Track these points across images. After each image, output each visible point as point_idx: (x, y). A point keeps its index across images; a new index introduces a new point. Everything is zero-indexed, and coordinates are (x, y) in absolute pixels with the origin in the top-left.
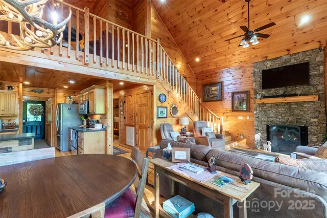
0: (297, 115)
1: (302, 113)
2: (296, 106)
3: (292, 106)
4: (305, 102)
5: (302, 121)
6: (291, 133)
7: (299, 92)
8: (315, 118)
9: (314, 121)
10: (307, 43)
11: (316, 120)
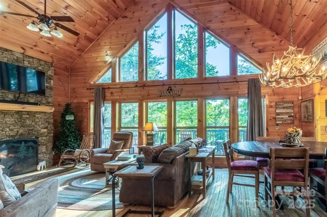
0: (29, 126)
1: (33, 124)
2: (28, 116)
3: (24, 116)
4: (37, 112)
5: (34, 132)
6: (28, 148)
7: (32, 101)
8: (45, 128)
9: (44, 132)
10: (43, 53)
11: (45, 130)
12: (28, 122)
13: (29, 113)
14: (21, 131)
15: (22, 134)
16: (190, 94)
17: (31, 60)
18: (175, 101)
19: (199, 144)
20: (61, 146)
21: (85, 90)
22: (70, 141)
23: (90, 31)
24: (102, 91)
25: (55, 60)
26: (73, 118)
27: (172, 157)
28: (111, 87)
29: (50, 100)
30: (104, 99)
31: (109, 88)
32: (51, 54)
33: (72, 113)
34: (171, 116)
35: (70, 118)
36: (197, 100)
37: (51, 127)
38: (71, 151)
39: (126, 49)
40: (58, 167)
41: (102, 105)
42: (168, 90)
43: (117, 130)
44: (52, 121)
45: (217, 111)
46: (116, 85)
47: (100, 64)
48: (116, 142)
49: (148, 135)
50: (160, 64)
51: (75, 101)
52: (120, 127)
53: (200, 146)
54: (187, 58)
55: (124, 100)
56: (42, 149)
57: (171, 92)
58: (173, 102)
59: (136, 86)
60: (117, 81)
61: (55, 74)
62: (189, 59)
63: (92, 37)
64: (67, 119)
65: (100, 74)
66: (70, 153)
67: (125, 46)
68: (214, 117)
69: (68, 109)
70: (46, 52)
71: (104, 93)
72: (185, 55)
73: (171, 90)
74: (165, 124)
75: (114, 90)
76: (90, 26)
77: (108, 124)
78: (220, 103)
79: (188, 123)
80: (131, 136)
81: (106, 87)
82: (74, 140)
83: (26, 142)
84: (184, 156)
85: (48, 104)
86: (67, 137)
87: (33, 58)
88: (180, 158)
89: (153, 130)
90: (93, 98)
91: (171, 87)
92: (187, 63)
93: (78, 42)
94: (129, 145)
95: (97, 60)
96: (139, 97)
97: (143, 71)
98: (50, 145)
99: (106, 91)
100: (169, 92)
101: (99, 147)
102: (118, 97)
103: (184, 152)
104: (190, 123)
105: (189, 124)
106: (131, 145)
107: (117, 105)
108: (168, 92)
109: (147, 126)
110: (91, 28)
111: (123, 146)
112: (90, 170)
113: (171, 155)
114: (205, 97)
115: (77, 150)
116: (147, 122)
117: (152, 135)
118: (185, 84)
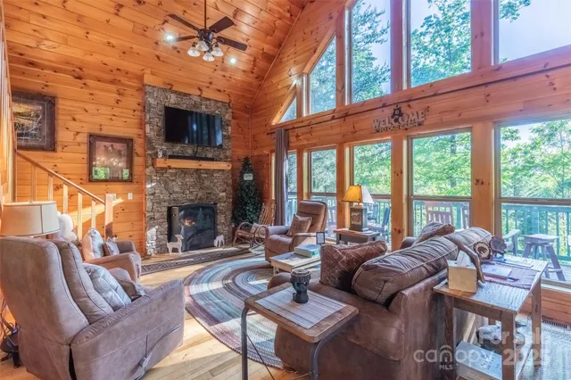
0: (207, 188)
1: (212, 185)
2: (206, 175)
3: (202, 175)
4: (214, 170)
5: (212, 197)
6: (205, 215)
7: (210, 156)
8: (224, 191)
9: (222, 195)
10: (219, 91)
11: (224, 194)
12: (207, 183)
13: (207, 171)
14: (200, 195)
15: (201, 199)
16: (447, 117)
17: (208, 102)
18: (410, 139)
19: (482, 249)
20: (239, 216)
21: (264, 136)
22: (249, 210)
23: (267, 44)
24: (285, 135)
25: (232, 99)
26: (252, 178)
27: (389, 288)
28: (295, 126)
29: (228, 153)
30: (288, 147)
31: (294, 128)
32: (227, 91)
33: (251, 171)
34: (402, 172)
35: (248, 177)
36: (470, 129)
37: (230, 189)
38: (247, 225)
39: (316, 55)
40: (233, 246)
41: (285, 157)
42: (393, 117)
43: (305, 198)
44: (230, 182)
45: (520, 162)
46: (302, 122)
47: (282, 93)
48: (300, 218)
49: (352, 210)
50: (384, 79)
51: (256, 153)
52: (310, 193)
53: (484, 255)
54: (442, 59)
55: (315, 145)
56: (221, 219)
57: (400, 119)
58: (405, 142)
59: (333, 118)
60: (305, 114)
61: (233, 118)
62: (446, 60)
63: (271, 53)
64: (245, 179)
65: (283, 108)
66: (248, 228)
67: (315, 52)
68: (511, 173)
69: (246, 165)
70: (222, 90)
71: (287, 137)
72: (437, 54)
73: (401, 114)
74: (386, 189)
75: (299, 131)
76: (268, 35)
77: (293, 186)
78: (529, 142)
79: (443, 186)
80: (323, 210)
81: (290, 127)
82: (253, 209)
83: (204, 208)
84: (430, 287)
85: (225, 159)
86: (246, 204)
87: (209, 100)
88: (414, 294)
89: (361, 201)
90: (274, 148)
91: (399, 109)
92: (442, 70)
93: (254, 65)
94: (319, 225)
95: (279, 87)
96: (339, 137)
97: (343, 87)
98: (229, 215)
99: (290, 132)
100: (396, 121)
101: (282, 224)
102: (305, 142)
103: (431, 275)
104: (449, 187)
105: (446, 188)
106: (323, 225)
107: (305, 155)
108: (392, 121)
109: (351, 192)
110: (268, 38)
111: (311, 225)
112: (264, 259)
113: (385, 281)
114: (497, 120)
115: (255, 224)
116: (352, 184)
117: (360, 211)
118: (435, 95)
